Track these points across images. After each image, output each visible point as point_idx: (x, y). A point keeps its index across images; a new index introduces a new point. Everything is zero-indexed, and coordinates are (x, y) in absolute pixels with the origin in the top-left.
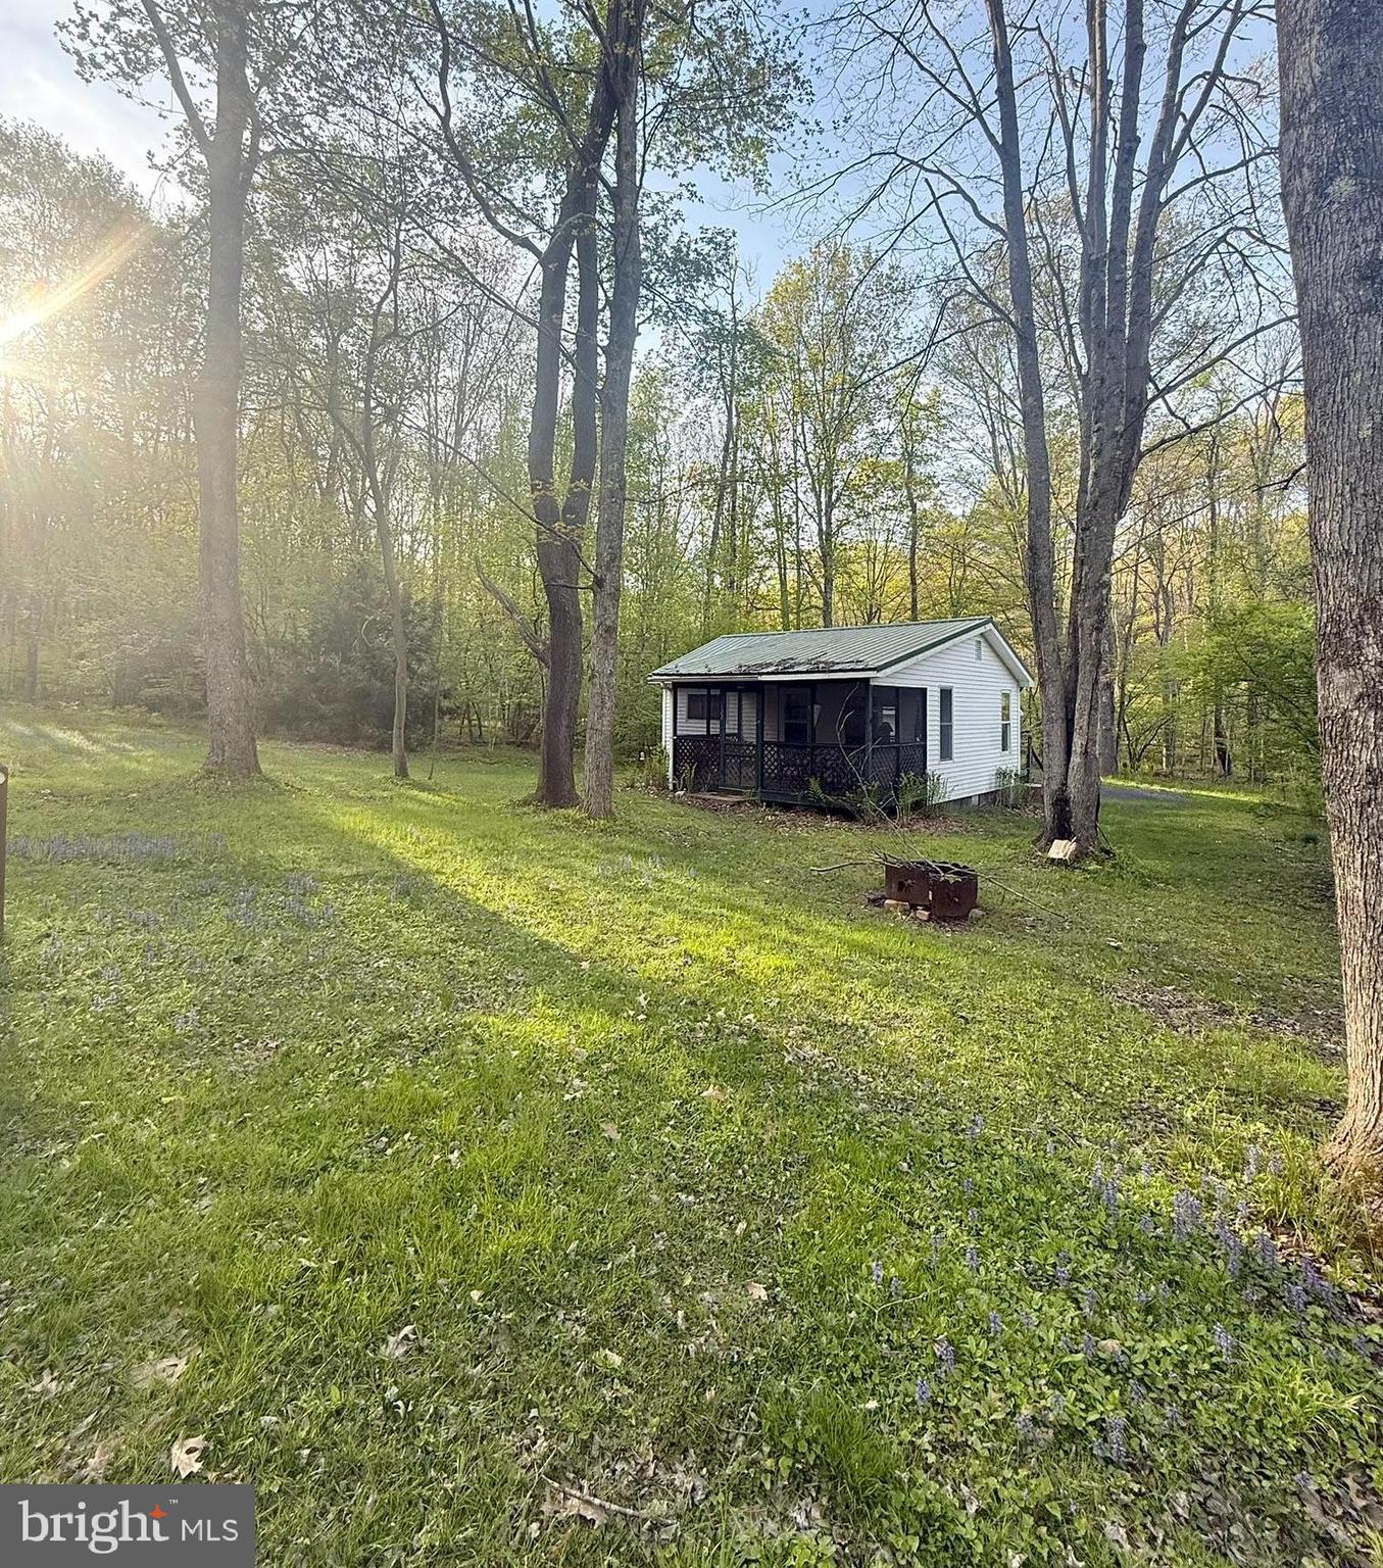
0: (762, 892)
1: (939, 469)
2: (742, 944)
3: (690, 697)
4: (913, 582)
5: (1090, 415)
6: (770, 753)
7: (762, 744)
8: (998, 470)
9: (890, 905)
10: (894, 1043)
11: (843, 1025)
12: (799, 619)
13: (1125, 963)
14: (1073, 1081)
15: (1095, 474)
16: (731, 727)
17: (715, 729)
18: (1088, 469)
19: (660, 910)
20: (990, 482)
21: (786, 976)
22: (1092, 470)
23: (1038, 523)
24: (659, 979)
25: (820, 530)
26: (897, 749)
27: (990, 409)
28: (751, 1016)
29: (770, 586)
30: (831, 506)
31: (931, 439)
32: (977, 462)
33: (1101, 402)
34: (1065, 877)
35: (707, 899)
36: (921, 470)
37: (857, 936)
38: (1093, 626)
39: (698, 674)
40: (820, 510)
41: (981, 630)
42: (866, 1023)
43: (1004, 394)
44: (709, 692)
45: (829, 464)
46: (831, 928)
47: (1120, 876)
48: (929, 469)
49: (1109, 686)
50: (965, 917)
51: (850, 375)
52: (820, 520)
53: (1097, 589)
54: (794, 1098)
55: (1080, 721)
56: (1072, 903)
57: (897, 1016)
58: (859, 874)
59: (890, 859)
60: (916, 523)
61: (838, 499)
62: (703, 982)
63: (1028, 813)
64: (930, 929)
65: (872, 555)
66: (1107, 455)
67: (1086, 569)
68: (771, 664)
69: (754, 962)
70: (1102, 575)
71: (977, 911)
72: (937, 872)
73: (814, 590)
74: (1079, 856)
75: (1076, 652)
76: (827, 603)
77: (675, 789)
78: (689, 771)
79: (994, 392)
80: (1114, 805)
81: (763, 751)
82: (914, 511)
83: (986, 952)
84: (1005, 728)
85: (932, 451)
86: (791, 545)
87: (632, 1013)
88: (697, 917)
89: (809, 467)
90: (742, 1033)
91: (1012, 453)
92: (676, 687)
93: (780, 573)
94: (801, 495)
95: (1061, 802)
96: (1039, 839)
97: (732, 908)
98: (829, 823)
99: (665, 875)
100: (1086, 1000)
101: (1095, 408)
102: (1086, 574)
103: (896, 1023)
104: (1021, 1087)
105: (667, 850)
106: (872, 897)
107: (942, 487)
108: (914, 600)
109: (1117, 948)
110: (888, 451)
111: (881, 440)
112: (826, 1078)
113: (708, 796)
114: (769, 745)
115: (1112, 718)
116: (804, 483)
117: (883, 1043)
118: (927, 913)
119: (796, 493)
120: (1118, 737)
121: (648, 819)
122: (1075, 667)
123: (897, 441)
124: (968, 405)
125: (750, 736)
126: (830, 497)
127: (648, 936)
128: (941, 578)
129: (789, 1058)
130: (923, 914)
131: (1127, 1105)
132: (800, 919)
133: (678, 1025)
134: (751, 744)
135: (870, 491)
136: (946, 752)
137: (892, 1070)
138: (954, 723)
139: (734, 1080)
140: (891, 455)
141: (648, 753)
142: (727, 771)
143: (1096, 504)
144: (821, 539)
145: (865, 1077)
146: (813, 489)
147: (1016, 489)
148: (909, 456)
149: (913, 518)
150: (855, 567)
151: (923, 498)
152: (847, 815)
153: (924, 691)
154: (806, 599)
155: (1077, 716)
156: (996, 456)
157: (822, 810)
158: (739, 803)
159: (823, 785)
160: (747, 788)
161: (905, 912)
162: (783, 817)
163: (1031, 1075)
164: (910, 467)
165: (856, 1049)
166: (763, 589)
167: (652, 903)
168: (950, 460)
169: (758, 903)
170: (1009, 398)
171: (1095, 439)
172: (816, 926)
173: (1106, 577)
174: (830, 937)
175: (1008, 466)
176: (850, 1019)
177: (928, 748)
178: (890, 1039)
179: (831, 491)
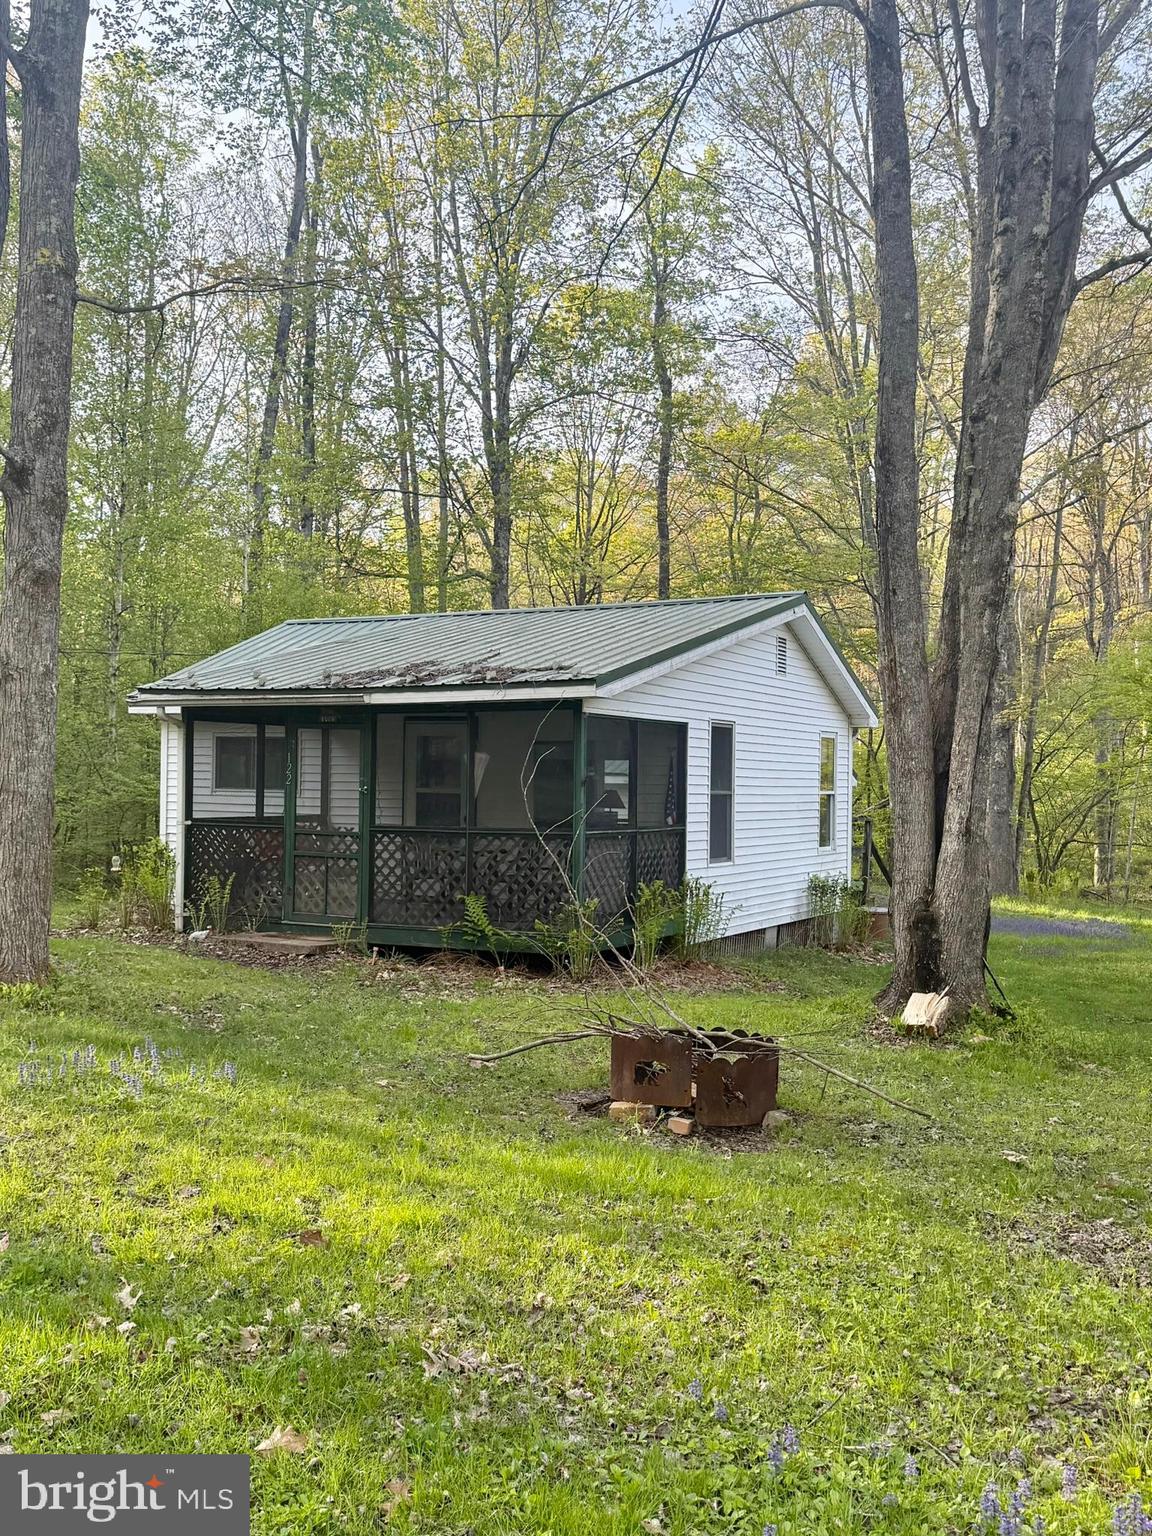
0: (374, 1099)
1: (717, 310)
2: (335, 1188)
3: (222, 745)
4: (663, 533)
5: (990, 204)
6: (388, 852)
7: (372, 832)
8: (825, 323)
9: (619, 1110)
10: (631, 1332)
11: (536, 1309)
12: (441, 595)
13: (1032, 1188)
14: (948, 1368)
15: (998, 315)
16: (308, 804)
17: (274, 804)
18: (985, 305)
19: (160, 1140)
20: (809, 344)
21: (424, 1238)
22: (993, 306)
23: (897, 404)
24: (160, 1261)
25: (487, 417)
26: (633, 838)
27: (812, 195)
28: (354, 1308)
29: (384, 533)
30: (507, 372)
31: (702, 249)
32: (788, 302)
33: (1011, 179)
34: (930, 1057)
35: (261, 1118)
36: (681, 312)
37: (559, 1164)
38: (985, 598)
39: (237, 691)
40: (486, 378)
41: (787, 616)
42: (579, 1304)
43: (838, 166)
44: (261, 732)
45: (506, 286)
46: (507, 1154)
47: (1023, 1053)
48: (698, 311)
49: (1006, 731)
50: (756, 1126)
51: (550, 100)
52: (487, 398)
53: (993, 530)
54: (443, 1435)
55: (960, 774)
56: (944, 1098)
57: (636, 1289)
58: (559, 1063)
59: (619, 1025)
60: (672, 415)
61: (522, 355)
62: (254, 1260)
63: (864, 958)
64: (694, 1147)
65: (585, 479)
66: (1018, 278)
67: (976, 493)
68: (390, 673)
69: (360, 1218)
70: (1004, 504)
71: (777, 1114)
72: (705, 1046)
73: (473, 539)
74: (955, 1020)
75: (954, 649)
76: (500, 568)
77: (188, 926)
78: (217, 894)
79: (820, 164)
80: (1012, 945)
81: (372, 846)
82: (667, 392)
83: (793, 1180)
84: (827, 802)
85: (703, 274)
86: (430, 445)
87: (104, 1321)
88: (240, 1148)
89: (464, 285)
90: (335, 1337)
91: (849, 288)
92: (193, 718)
93: (406, 506)
94: (449, 347)
95: (925, 923)
96: (884, 994)
97: (314, 1128)
98: (505, 981)
99: (169, 1080)
100: (967, 1246)
101: (1001, 190)
102: (977, 503)
103: (636, 1300)
104: (859, 1383)
105: (173, 1037)
106: (585, 1101)
107: (719, 349)
108: (665, 569)
109: (1019, 1165)
110: (621, 265)
111: (605, 243)
112: (504, 1399)
113: (257, 938)
114: (385, 833)
115: (1011, 793)
116: (453, 320)
117: (611, 1334)
118: (688, 1122)
119: (439, 340)
120: (1020, 826)
121: (130, 984)
122: (951, 676)
123: (638, 249)
124: (774, 182)
125: (346, 815)
126: (507, 352)
127: (135, 1189)
128: (714, 531)
129: (431, 1372)
130: (680, 1124)
131: (1037, 1397)
132: (448, 1140)
133: (203, 1334)
134: (349, 833)
135: (585, 344)
136: (721, 847)
137: (628, 1376)
138: (737, 790)
139: (324, 1417)
140: (624, 277)
141: (130, 859)
142: (300, 889)
143: (997, 372)
144: (487, 436)
145: (578, 1391)
146: (474, 334)
147: (855, 359)
148: (660, 281)
149: (667, 404)
150: (552, 499)
151: (686, 368)
152: (537, 965)
153: (680, 730)
154: (459, 558)
155: (954, 765)
156: (821, 292)
157: (488, 960)
158: (323, 950)
159: (493, 911)
160: (339, 921)
161: (646, 1121)
162: (413, 972)
163: (878, 1364)
164: (660, 303)
165: (561, 1347)
166: (372, 536)
167: (143, 1130)
168: (736, 294)
169: (366, 1118)
170: (847, 177)
171: (998, 249)
172: (480, 1151)
173: (1010, 508)
174: (509, 1169)
175: (841, 312)
176: (549, 1299)
177: (689, 837)
178: (624, 1326)
179: (509, 338)
